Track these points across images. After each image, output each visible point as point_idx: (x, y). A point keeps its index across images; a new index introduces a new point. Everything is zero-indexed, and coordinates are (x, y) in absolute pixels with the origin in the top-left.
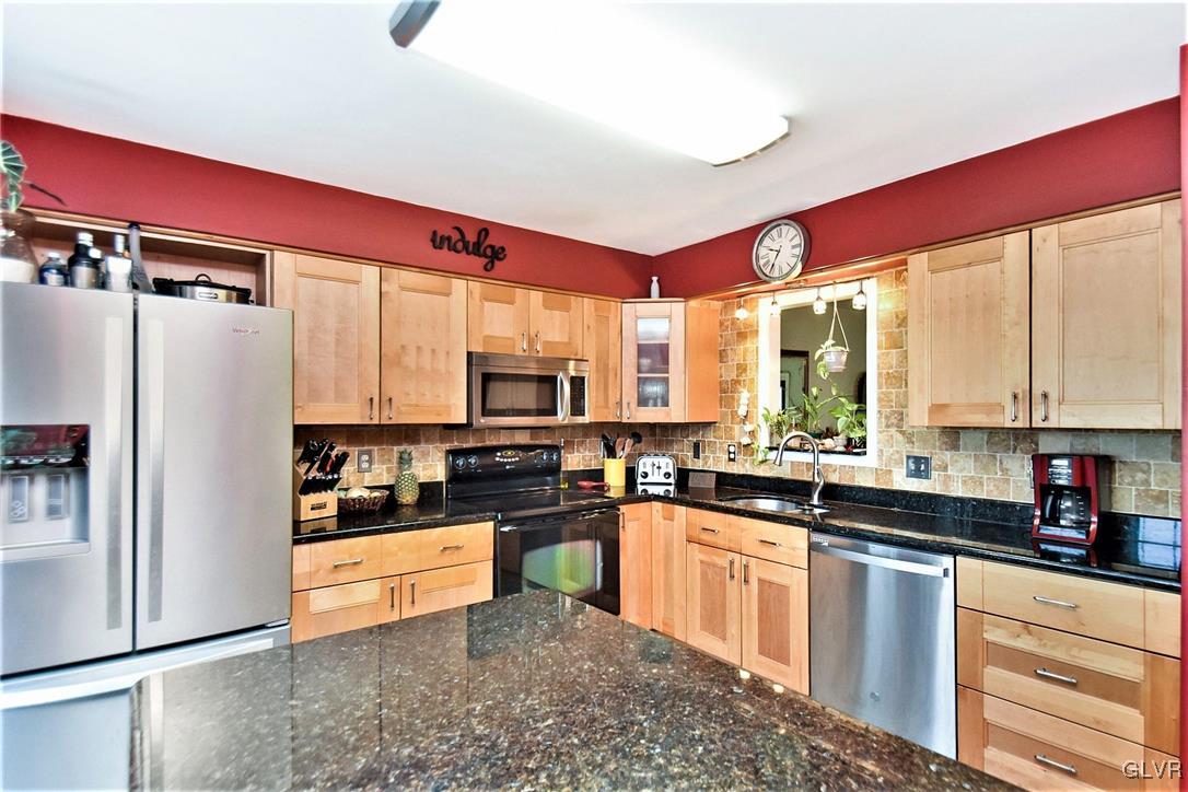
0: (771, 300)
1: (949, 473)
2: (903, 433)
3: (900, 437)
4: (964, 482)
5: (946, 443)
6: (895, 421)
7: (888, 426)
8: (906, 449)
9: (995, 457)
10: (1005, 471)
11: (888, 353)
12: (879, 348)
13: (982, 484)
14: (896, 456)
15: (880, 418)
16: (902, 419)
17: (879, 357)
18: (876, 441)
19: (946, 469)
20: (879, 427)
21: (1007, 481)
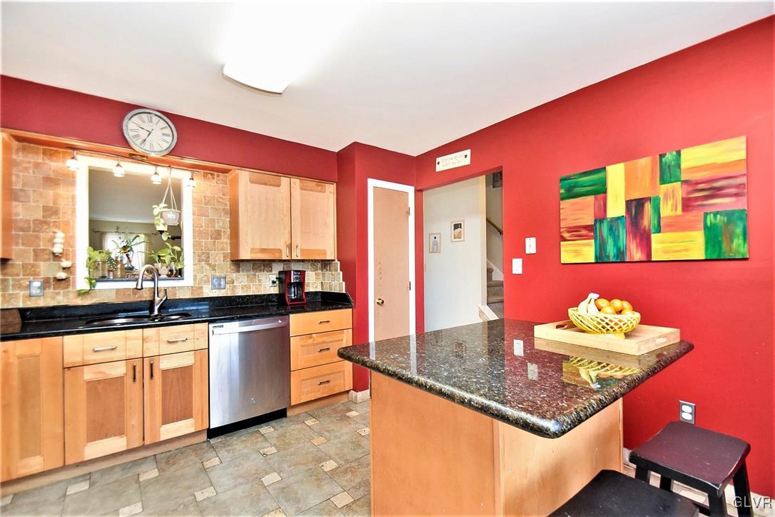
0: (116, 163)
1: (235, 284)
2: (209, 265)
3: (207, 267)
4: (242, 288)
5: (232, 270)
6: (205, 258)
7: (199, 261)
8: (210, 273)
9: (255, 275)
10: (260, 281)
11: (200, 219)
12: (193, 214)
13: (250, 288)
14: (205, 278)
15: (194, 257)
16: (209, 257)
17: (193, 220)
18: (192, 270)
19: (233, 283)
20: (194, 262)
21: (260, 285)
